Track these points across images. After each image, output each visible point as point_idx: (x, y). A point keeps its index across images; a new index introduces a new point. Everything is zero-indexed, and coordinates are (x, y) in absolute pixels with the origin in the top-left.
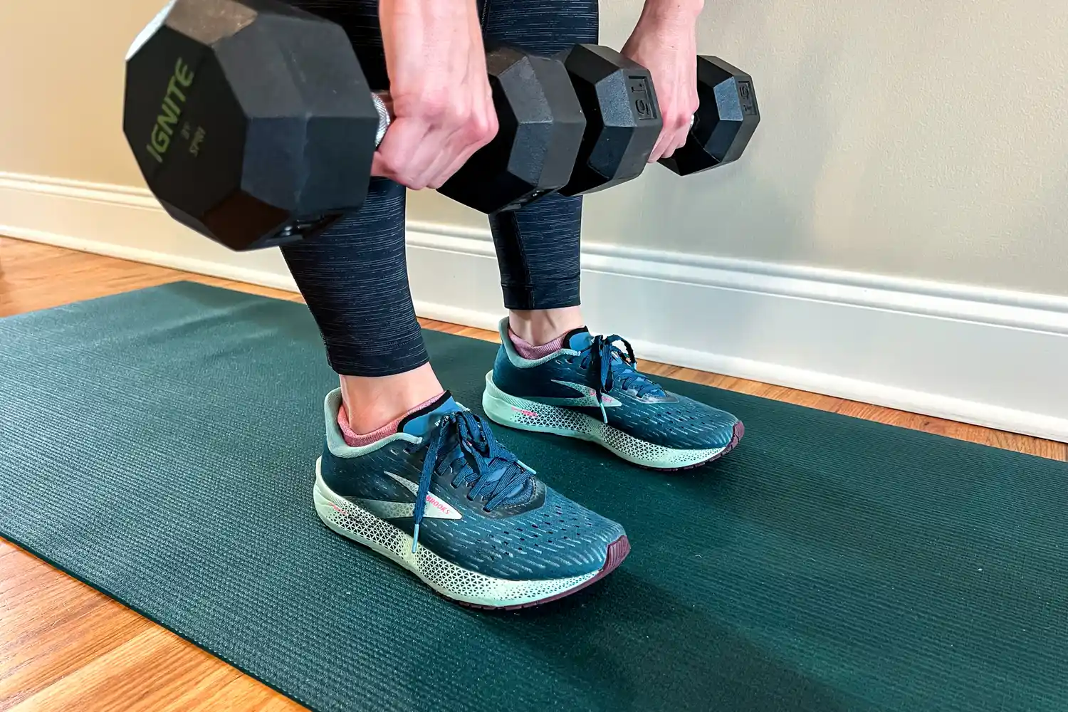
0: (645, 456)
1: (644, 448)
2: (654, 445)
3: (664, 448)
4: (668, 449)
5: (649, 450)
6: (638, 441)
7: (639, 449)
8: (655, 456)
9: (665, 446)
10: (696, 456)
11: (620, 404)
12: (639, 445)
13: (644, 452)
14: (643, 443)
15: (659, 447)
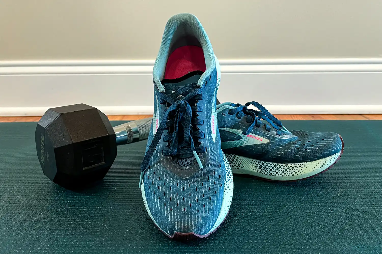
0: (294, 173)
1: (291, 168)
2: (297, 164)
3: (304, 163)
4: (308, 163)
5: (295, 168)
6: (284, 165)
7: (288, 170)
8: (301, 171)
9: (305, 162)
10: (328, 162)
11: (268, 141)
12: (286, 168)
13: (293, 171)
14: (289, 165)
15: (301, 164)
